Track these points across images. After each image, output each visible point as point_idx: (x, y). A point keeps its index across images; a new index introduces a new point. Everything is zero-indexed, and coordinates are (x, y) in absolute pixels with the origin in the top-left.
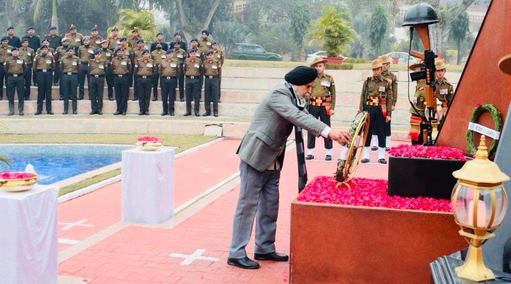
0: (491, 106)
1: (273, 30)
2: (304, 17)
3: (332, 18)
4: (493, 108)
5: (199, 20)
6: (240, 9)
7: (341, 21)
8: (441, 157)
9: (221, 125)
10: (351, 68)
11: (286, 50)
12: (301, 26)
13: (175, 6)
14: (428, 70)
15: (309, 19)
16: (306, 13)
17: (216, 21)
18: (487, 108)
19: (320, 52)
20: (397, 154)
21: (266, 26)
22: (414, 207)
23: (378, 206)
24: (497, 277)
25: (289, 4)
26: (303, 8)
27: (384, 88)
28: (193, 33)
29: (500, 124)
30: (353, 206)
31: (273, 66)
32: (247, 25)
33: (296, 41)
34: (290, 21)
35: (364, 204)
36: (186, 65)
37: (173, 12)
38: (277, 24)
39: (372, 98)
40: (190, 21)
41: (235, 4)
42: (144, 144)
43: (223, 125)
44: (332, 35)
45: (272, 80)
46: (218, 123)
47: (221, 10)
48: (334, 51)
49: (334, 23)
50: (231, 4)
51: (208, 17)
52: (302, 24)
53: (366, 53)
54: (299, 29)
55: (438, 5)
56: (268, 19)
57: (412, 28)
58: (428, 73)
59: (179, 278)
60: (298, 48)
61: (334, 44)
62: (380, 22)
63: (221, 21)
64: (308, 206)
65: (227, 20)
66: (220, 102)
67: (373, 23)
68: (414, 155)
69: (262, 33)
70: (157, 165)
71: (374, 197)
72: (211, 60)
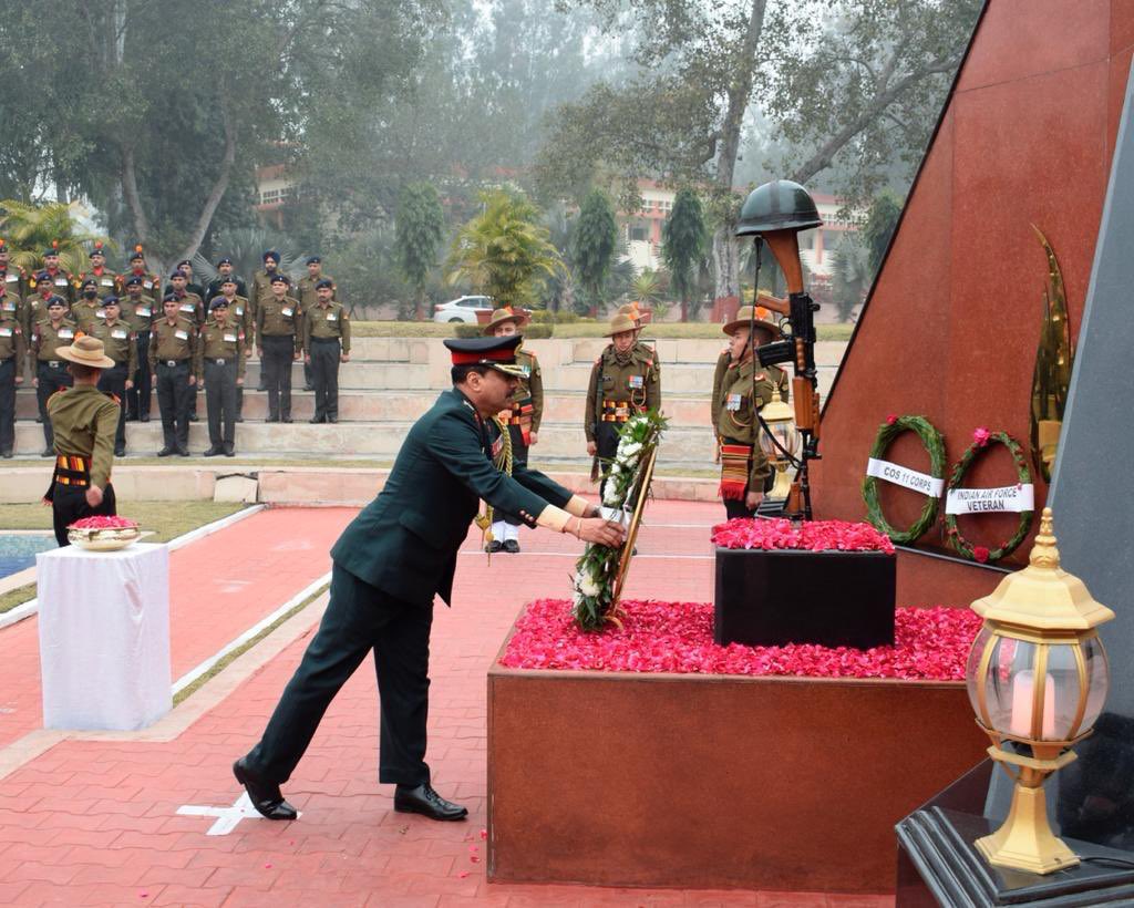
0: (920, 419)
1: (354, 248)
2: (426, 217)
3: (503, 218)
4: (925, 424)
5: (178, 228)
6: (272, 200)
7: (522, 228)
8: (838, 548)
9: (253, 476)
10: (548, 335)
11: (386, 296)
12: (421, 240)
13: (120, 196)
14: (799, 340)
15: (439, 223)
16: (430, 210)
17: (219, 229)
18: (912, 426)
19: (464, 297)
20: (734, 544)
21: (336, 239)
22: (782, 668)
23: (698, 671)
24: (1083, 858)
25: (388, 188)
26: (424, 198)
27: (640, 379)
28: (167, 256)
29: (944, 462)
30: (638, 674)
31: (366, 333)
32: (293, 237)
33: (410, 273)
34: (394, 227)
35: (665, 668)
36: (156, 334)
37: (116, 208)
38: (360, 234)
39: (613, 405)
40: (158, 229)
41: (263, 189)
42: (92, 534)
43: (260, 476)
44: (503, 258)
45: (366, 365)
46: (247, 470)
47: (229, 203)
48: (508, 296)
49: (508, 231)
50: (253, 189)
51: (202, 219)
52: (423, 234)
53: (567, 300)
54: (415, 245)
55: (730, 189)
56: (340, 223)
57: (761, 239)
58: (799, 347)
59: (212, 871)
60: (414, 289)
61: (508, 279)
62: (600, 229)
63: (232, 228)
64: (529, 678)
65: (245, 225)
66: (241, 421)
67: (585, 230)
68: (775, 544)
69: (328, 257)
70: (128, 586)
71: (684, 648)
72: (221, 322)
